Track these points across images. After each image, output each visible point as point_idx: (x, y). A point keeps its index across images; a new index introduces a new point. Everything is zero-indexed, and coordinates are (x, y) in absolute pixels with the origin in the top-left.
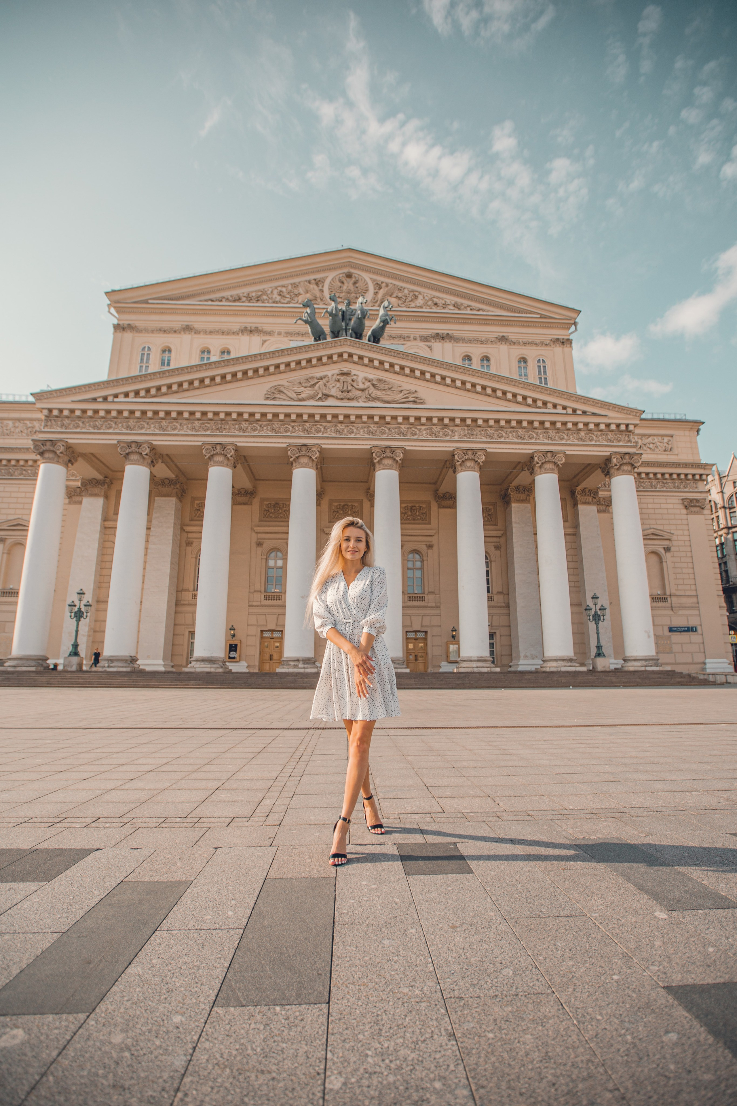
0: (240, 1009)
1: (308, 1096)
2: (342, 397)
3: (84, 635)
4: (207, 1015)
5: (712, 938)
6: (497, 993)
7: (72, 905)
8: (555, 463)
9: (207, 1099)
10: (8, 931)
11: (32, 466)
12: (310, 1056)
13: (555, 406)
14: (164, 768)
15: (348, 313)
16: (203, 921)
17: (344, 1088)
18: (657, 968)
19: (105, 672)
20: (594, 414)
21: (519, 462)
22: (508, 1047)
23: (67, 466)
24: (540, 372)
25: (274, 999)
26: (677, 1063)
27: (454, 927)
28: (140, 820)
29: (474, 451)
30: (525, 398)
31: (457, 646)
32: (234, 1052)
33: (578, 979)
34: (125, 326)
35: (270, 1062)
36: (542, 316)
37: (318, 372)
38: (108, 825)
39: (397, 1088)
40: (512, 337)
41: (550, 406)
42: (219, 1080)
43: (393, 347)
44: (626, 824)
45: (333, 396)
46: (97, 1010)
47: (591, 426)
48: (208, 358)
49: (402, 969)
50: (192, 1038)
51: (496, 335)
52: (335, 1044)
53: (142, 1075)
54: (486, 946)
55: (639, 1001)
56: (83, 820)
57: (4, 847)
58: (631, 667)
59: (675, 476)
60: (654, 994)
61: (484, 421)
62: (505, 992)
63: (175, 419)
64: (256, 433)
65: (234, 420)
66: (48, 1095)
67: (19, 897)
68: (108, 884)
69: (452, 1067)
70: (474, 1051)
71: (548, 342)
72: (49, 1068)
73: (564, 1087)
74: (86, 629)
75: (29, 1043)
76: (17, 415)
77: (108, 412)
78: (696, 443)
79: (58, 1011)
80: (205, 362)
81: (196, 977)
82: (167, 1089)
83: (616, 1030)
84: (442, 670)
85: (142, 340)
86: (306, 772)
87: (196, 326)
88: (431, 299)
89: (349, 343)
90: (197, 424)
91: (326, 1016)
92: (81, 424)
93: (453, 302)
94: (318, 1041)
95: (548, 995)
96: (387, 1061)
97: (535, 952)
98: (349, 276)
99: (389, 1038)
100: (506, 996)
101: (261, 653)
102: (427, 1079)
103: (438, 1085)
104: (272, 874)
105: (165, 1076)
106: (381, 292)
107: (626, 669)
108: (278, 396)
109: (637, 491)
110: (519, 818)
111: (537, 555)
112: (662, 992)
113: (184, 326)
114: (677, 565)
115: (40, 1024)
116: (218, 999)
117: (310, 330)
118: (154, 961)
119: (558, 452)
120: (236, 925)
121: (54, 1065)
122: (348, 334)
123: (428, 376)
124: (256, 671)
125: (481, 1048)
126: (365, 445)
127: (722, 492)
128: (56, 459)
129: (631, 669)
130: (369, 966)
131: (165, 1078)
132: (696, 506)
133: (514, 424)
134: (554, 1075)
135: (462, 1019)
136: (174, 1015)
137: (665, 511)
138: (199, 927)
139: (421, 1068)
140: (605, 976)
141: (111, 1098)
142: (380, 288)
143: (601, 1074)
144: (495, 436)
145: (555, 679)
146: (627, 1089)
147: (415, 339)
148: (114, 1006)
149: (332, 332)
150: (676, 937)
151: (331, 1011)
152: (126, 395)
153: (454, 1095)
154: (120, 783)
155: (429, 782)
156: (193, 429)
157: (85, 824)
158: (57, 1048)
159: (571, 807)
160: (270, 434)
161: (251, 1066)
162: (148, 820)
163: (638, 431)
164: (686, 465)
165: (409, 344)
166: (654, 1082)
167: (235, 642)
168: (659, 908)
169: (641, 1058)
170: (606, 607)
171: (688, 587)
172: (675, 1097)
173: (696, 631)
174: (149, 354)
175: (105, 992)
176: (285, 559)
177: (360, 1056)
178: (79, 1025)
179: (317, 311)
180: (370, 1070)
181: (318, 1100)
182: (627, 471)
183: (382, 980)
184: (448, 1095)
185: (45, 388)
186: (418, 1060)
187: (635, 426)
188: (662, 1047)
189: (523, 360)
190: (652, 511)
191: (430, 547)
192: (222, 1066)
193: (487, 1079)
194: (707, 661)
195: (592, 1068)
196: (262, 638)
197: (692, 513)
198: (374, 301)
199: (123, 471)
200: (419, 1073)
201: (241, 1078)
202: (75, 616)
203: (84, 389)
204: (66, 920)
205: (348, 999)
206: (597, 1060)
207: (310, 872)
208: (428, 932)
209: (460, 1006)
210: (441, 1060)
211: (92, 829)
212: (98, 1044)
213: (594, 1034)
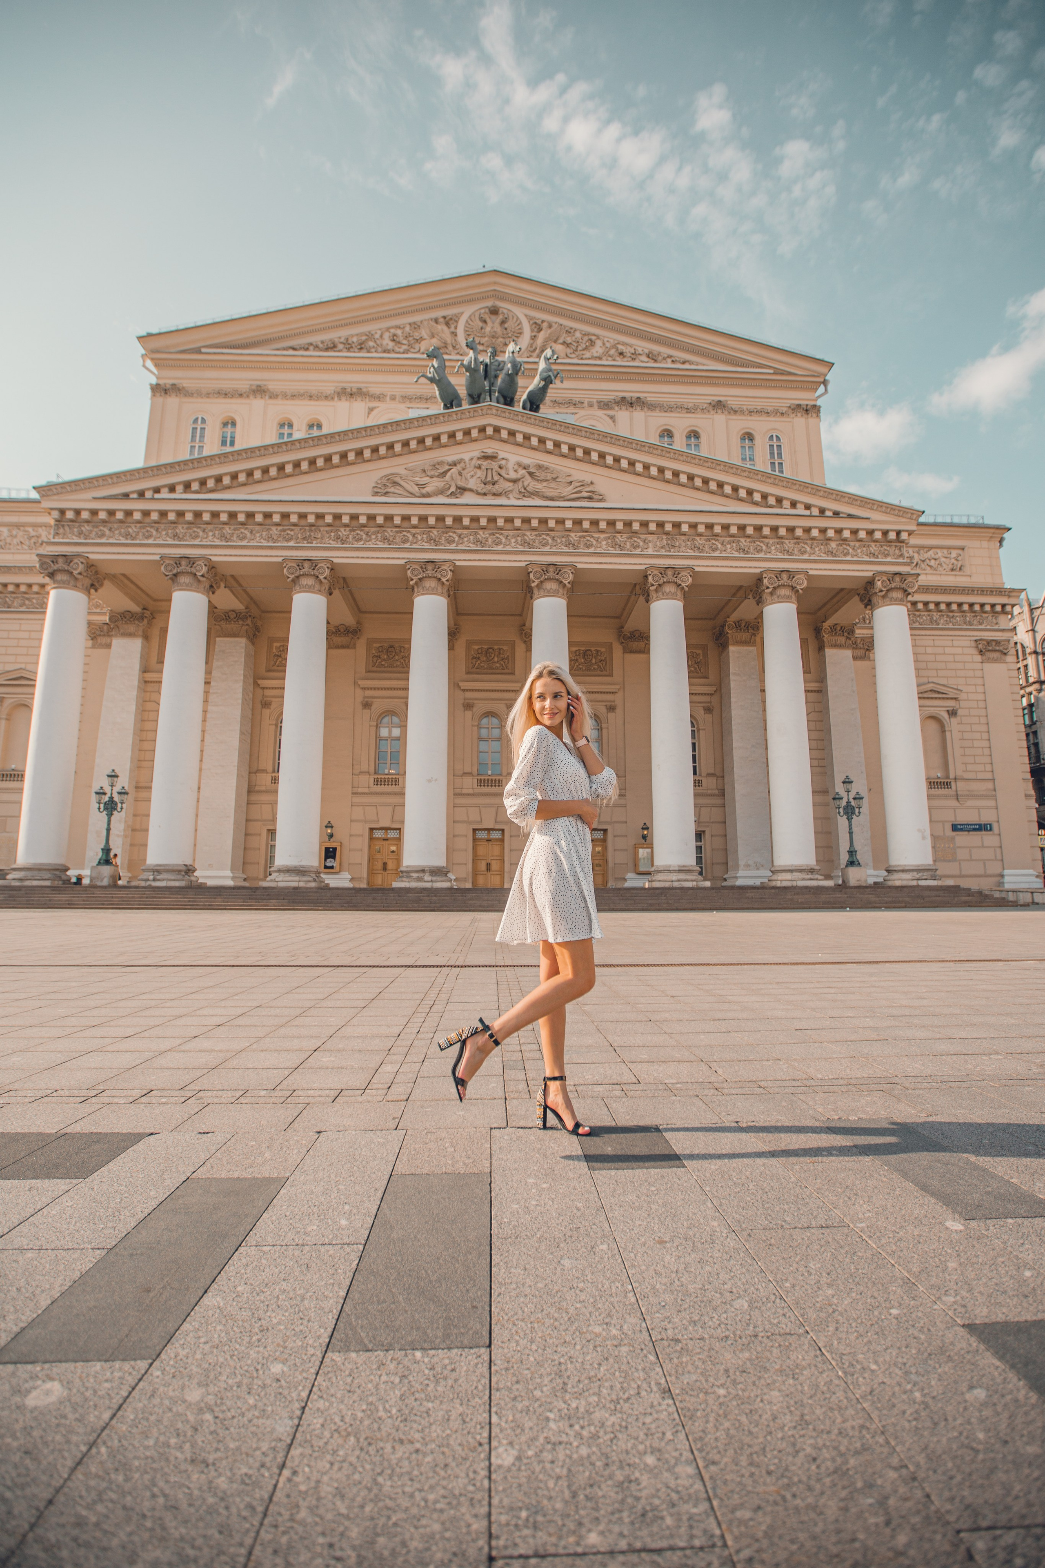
0: (364, 1356)
1: (468, 1475)
2: (484, 491)
3: (118, 836)
4: (318, 1363)
5: (1029, 1258)
6: (727, 1333)
7: (119, 1211)
8: (793, 588)
9: (325, 1478)
10: (30, 1246)
11: (37, 593)
12: (468, 1420)
13: (794, 504)
14: (240, 1021)
15: (493, 367)
16: (305, 1233)
17: (517, 1463)
18: (952, 1299)
19: (150, 887)
20: (850, 516)
21: (741, 587)
22: (747, 1408)
23: (88, 593)
24: (772, 454)
25: (412, 1342)
26: (987, 1431)
27: (661, 1242)
28: (210, 1094)
29: (676, 571)
30: (750, 492)
31: (649, 850)
32: (360, 1415)
33: (841, 1314)
34: (168, 386)
35: (411, 1428)
36: (777, 372)
37: (450, 455)
38: (164, 1100)
39: (593, 1464)
40: (732, 402)
41: (786, 504)
42: (341, 1453)
43: (558, 418)
44: (899, 1100)
45: (471, 490)
46: (163, 1356)
47: (846, 534)
48: (290, 435)
49: (592, 1300)
50: (299, 1395)
51: (709, 399)
52: (502, 1403)
53: (232, 1445)
54: (708, 1268)
55: (930, 1344)
56: (129, 1093)
57: (19, 1131)
58: (898, 880)
59: (966, 607)
60: (950, 1335)
61: (690, 526)
62: (738, 1333)
63: (242, 524)
64: (360, 544)
65: (329, 525)
66: (101, 1473)
67: (44, 1199)
68: (168, 1182)
69: (669, 1435)
70: (699, 1414)
71: (784, 410)
72: (99, 1435)
73: (829, 1463)
74: (122, 827)
75: (69, 1400)
76: (14, 519)
77: (146, 513)
78: (998, 558)
79: (108, 1357)
80: (286, 440)
81: (299, 1311)
82: (268, 1464)
83: (899, 1384)
84: (627, 884)
85: (193, 407)
86: (440, 1027)
87: (272, 386)
88: (614, 346)
89: (494, 411)
90: (275, 531)
91: (486, 1365)
92: (107, 532)
93: (647, 351)
94: (477, 1399)
95: (799, 1336)
96: (577, 1427)
97: (779, 1276)
98: (494, 311)
99: (578, 1395)
100: (740, 1337)
101: (371, 860)
102: (634, 1451)
103: (650, 1460)
104: (400, 1168)
105: (265, 1446)
106: (541, 336)
107: (890, 883)
108: (392, 490)
109: (911, 629)
110: (747, 1091)
111: (765, 721)
112: (962, 1332)
113: (254, 388)
114: (966, 736)
115: (84, 1375)
116: (333, 1340)
117: (437, 393)
118: (239, 1289)
119: (798, 572)
120: (352, 1239)
121: (106, 1432)
122: (494, 398)
123: (609, 460)
124: (364, 885)
125: (709, 1409)
126: (519, 561)
127: (1033, 630)
128: (72, 583)
129: (898, 883)
130: (545, 1296)
131: (264, 1449)
132: (996, 651)
133: (734, 530)
134: (815, 1447)
135: (680, 1370)
136: (272, 1362)
137: (951, 658)
138: (301, 1242)
139: (625, 1437)
140: (879, 1309)
141: (189, 1477)
142: (540, 330)
143: (881, 1446)
144: (707, 549)
145: (789, 897)
146: (918, 1465)
147: (591, 405)
148: (186, 1351)
149: (470, 396)
150: (977, 1256)
151: (493, 1358)
152: (172, 489)
153: (673, 1473)
154: (178, 1042)
155: (617, 1041)
156: (270, 538)
157: (131, 1099)
158: (109, 1408)
159: (819, 1076)
160: (381, 545)
161: (384, 1434)
162: (220, 1093)
163: (913, 541)
164: (982, 591)
165: (582, 412)
166: (956, 1457)
167: (334, 845)
168: (950, 1216)
169: (936, 1424)
170: (862, 795)
171: (981, 768)
172: (988, 1477)
173: (991, 830)
174: (203, 429)
175: (173, 1330)
176: (404, 726)
177: (538, 1419)
178: (139, 1376)
179: (447, 364)
180: (553, 1439)
181: (482, 1481)
182: (896, 600)
183: (564, 1315)
184: (666, 1474)
185: (54, 479)
186: (620, 1426)
187: (910, 533)
188: (965, 1409)
189: (748, 436)
190: (932, 658)
191: (611, 708)
192: (344, 1433)
193: (719, 1452)
194: (1006, 872)
195: (868, 1436)
196: (371, 839)
197: (989, 660)
198: (532, 350)
199: (170, 600)
200: (623, 1443)
201: (372, 1450)
202: (105, 809)
203: (110, 481)
204: (112, 1231)
205: (517, 1341)
206: (874, 1426)
207: (453, 1165)
208: (625, 1249)
209: (676, 1351)
210: (653, 1426)
211: (142, 1106)
212: (167, 1402)
213: (868, 1390)
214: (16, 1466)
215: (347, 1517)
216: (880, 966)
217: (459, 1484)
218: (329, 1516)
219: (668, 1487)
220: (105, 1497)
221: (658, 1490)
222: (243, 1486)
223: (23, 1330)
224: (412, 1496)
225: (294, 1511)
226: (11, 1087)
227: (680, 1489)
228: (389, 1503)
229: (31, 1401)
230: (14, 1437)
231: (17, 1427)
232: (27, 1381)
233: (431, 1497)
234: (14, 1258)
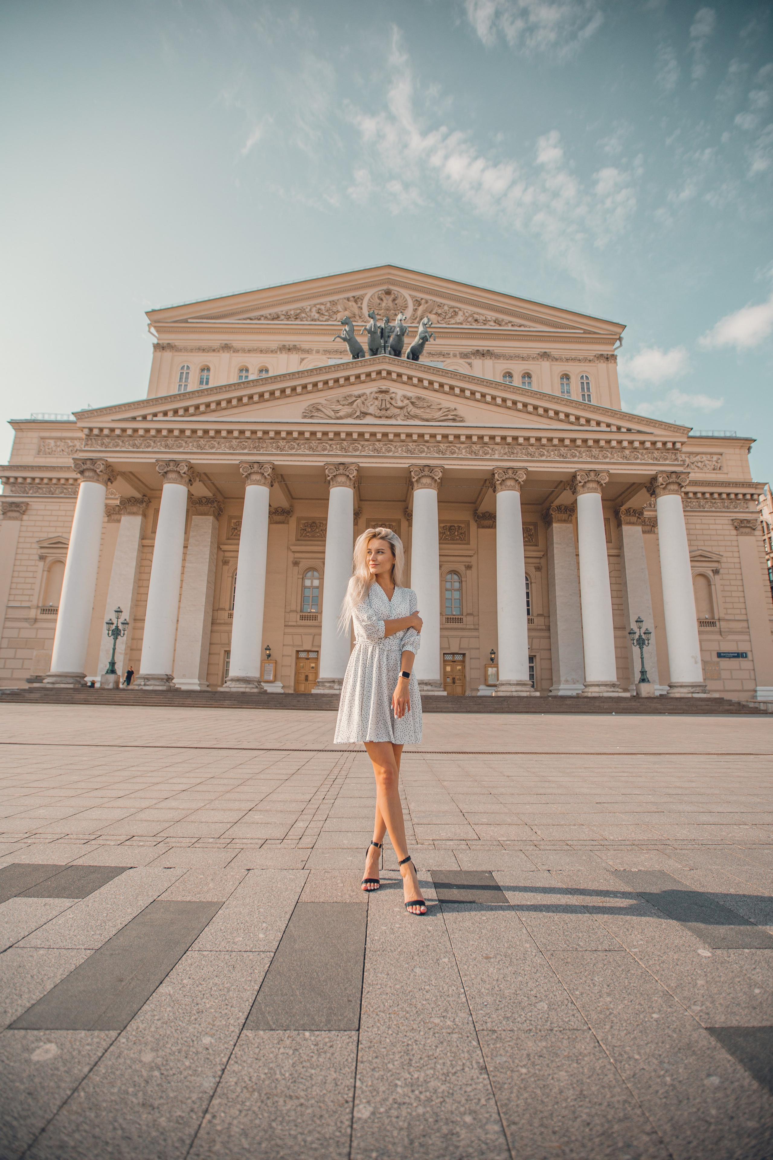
0: (269, 1033)
1: (336, 1124)
2: (380, 415)
3: (121, 653)
4: (236, 1038)
5: (759, 979)
6: (531, 1027)
7: (105, 922)
8: (598, 482)
9: (235, 1122)
10: (42, 946)
11: (72, 485)
12: (339, 1083)
13: (598, 424)
14: (198, 788)
15: (387, 330)
16: (234, 943)
17: (372, 1117)
18: (699, 1008)
19: (142, 690)
20: (639, 432)
21: (561, 481)
22: (541, 1083)
23: (106, 485)
24: (583, 389)
25: (303, 1025)
26: (718, 1108)
27: (487, 958)
28: (174, 840)
29: (514, 470)
30: (567, 415)
31: (496, 669)
32: (263, 1076)
33: (615, 1016)
34: (165, 345)
35: (298, 1088)
36: (586, 332)
37: (356, 390)
38: (141, 844)
39: (426, 1120)
40: (554, 353)
41: (593, 423)
42: (248, 1104)
43: (432, 364)
44: (669, 857)
45: (371, 414)
46: (128, 1028)
47: (636, 444)
48: (247, 377)
49: (434, 999)
50: (221, 1060)
51: (538, 351)
52: (365, 1072)
53: (172, 1095)
54: (520, 978)
55: (680, 1041)
56: (118, 838)
57: (40, 863)
58: (677, 693)
59: (724, 496)
60: (695, 1035)
61: (525, 439)
62: (539, 1027)
63: (213, 438)
64: (293, 452)
65: (272, 438)
66: (79, 1111)
67: (54, 912)
68: (140, 903)
69: (483, 1101)
70: (506, 1086)
71: (591, 358)
72: (80, 1084)
73: (599, 1128)
74: (123, 647)
75: (61, 1057)
76: (58, 434)
77: (147, 431)
78: (747, 461)
79: (90, 1027)
80: (244, 380)
81: (226, 999)
82: (196, 1110)
83: (655, 1070)
84: (480, 693)
85: (181, 359)
86: (340, 795)
87: (235, 344)
88: (471, 315)
89: (387, 360)
90: (234, 442)
91: (355, 1043)
92: (121, 443)
93: (494, 318)
94: (347, 1069)
95: (584, 1031)
96: (417, 1092)
97: (571, 986)
98: (388, 293)
99: (419, 1069)
100: (540, 1031)
101: (297, 673)
102: (457, 1112)
103: (468, 1119)
104: (304, 898)
105: (194, 1097)
106: (421, 309)
107: (672, 695)
108: (316, 414)
109: (684, 511)
110: (558, 847)
111: (579, 577)
112: (704, 1033)
113: (223, 345)
114: (727, 588)
115: (73, 1040)
116: (248, 1021)
117: (348, 348)
118: (185, 981)
119: (602, 471)
120: (267, 948)
121: (85, 1081)
122: (387, 351)
123: (468, 393)
124: (291, 691)
125: (513, 1083)
126: (404, 463)
128: (96, 477)
129: (677, 695)
130: (400, 995)
131: (194, 1099)
132: (747, 527)
133: (556, 442)
134: (589, 1115)
135: (495, 1053)
136: (204, 1036)
137: (714, 532)
138: (230, 949)
139: (451, 1101)
140: (644, 1014)
141: (140, 1116)
142: (420, 305)
143: (638, 1116)
144: (537, 455)
145: (597, 704)
146: (665, 1132)
147: (455, 356)
148: (145, 1025)
149: (371, 350)
150: (720, 976)
151: (360, 1038)
152: (165, 414)
153: (484, 1130)
154: (154, 802)
155: (465, 808)
156: (231, 447)
157: (119, 842)
158: (89, 1064)
159: (612, 838)
160: (307, 452)
161: (279, 1091)
162: (181, 839)
163: (685, 449)
164: (736, 484)
165: (449, 361)
166: (694, 1127)
167: (271, 662)
168: (702, 945)
169: (680, 1102)
170: (650, 631)
171: (738, 611)
172: (717, 1143)
173: (746, 657)
174: (188, 373)
175: (136, 1010)
176: (321, 579)
177: (389, 1085)
178: (111, 1042)
179: (355, 328)
180: (399, 1100)
181: (346, 1129)
182: (673, 491)
183: (414, 1009)
184: (479, 1130)
185: (86, 408)
186: (448, 1093)
187: (683, 444)
188: (703, 1091)
189: (566, 377)
190: (700, 532)
191: (469, 567)
192: (250, 1090)
193: (519, 1116)
194: (758, 688)
195: (629, 1109)
196: (297, 658)
197: (742, 534)
198: (414, 318)
199: (162, 490)
200: (450, 1105)
201: (269, 1103)
202: (113, 634)
203: (124, 408)
204: (99, 936)
205: (379, 1027)
206: (634, 1102)
207: (342, 897)
208: (461, 962)
209: (492, 1039)
210: (472, 1094)
211: (126, 847)
212: (128, 1062)
213: (632, 1074)
214: (21, 1103)
215: (249, 1151)
216: (661, 757)
217: (329, 1131)
218: (236, 1150)
219: (479, 1140)
220: (81, 1128)
221: (472, 1142)
222: (177, 1125)
223: (33, 1005)
224: (295, 1137)
225: (212, 1145)
226: (37, 831)
227: (488, 1141)
228: (279, 1142)
229: (35, 1057)
230: (22, 1082)
231: (24, 1075)
232: (33, 1042)
233: (309, 1139)
234: (31, 954)
